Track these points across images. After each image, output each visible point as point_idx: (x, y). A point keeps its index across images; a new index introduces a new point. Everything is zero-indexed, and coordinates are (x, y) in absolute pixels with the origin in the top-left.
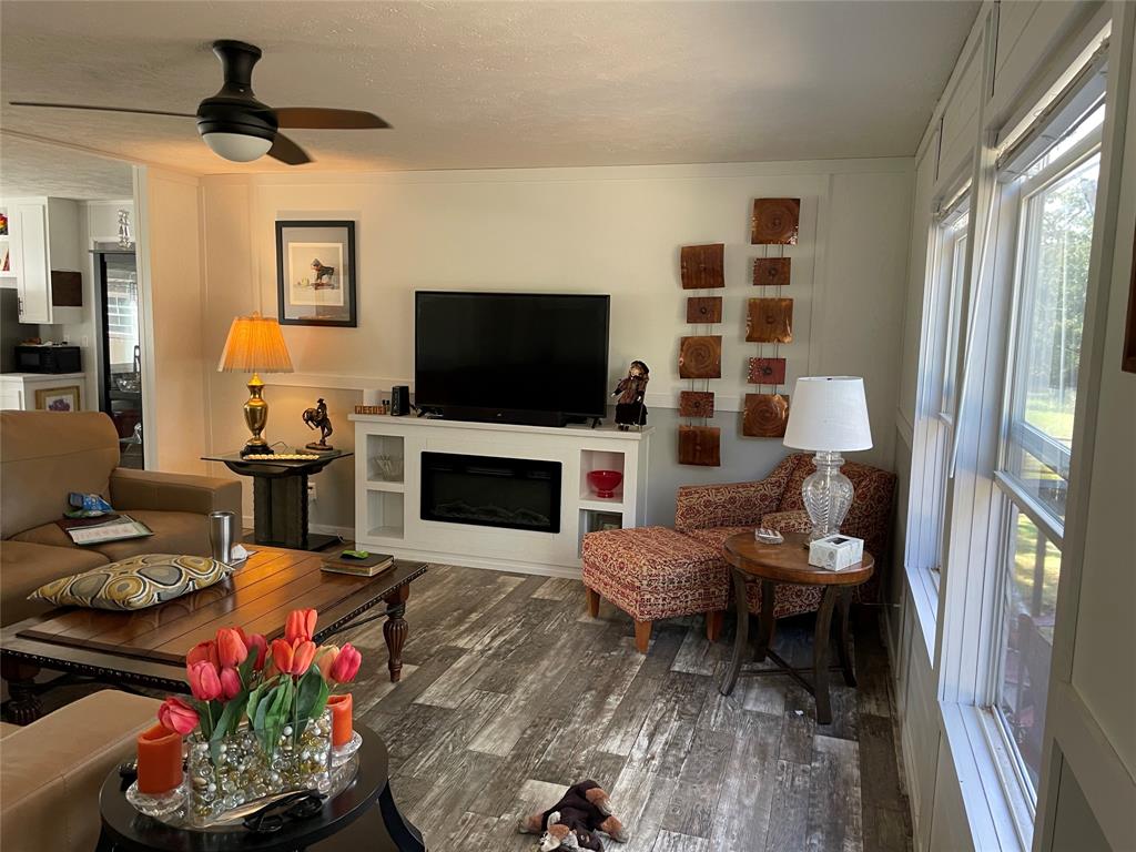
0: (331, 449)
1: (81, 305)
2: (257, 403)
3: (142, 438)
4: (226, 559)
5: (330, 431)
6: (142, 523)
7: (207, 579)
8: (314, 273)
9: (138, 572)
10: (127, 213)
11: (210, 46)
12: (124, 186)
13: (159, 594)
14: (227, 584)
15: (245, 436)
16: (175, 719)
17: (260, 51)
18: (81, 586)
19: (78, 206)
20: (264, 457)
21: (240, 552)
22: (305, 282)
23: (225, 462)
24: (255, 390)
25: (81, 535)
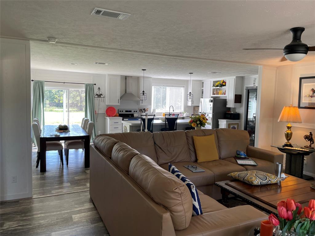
0: (313, 148)
1: (241, 103)
2: (289, 132)
3: (254, 138)
4: (279, 177)
5: (313, 143)
6: (255, 161)
7: (274, 181)
8: (312, 92)
9: (255, 175)
10: (256, 79)
11: (289, 30)
12: (256, 72)
13: (260, 182)
14: (279, 184)
15: (284, 141)
16: (273, 221)
17: (304, 28)
18: (241, 175)
19: (242, 78)
20: (290, 148)
21: (283, 175)
22: (308, 96)
23: (278, 148)
24: (289, 128)
25: (240, 162)
